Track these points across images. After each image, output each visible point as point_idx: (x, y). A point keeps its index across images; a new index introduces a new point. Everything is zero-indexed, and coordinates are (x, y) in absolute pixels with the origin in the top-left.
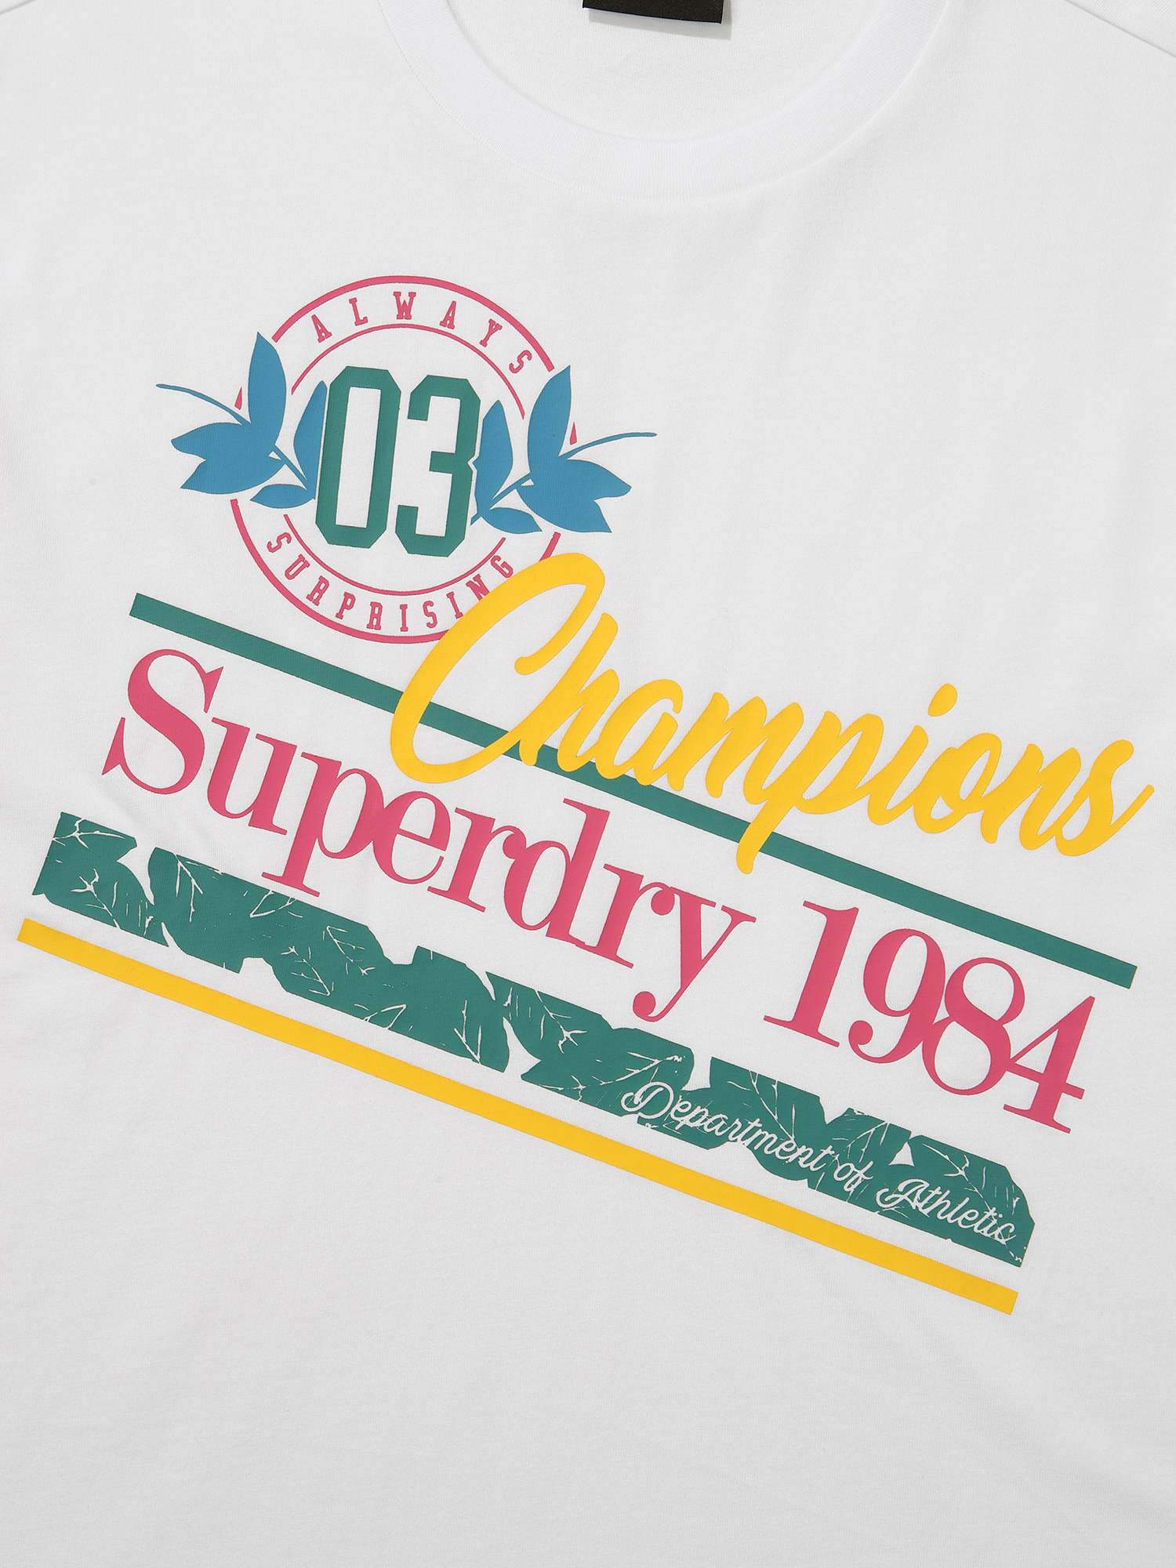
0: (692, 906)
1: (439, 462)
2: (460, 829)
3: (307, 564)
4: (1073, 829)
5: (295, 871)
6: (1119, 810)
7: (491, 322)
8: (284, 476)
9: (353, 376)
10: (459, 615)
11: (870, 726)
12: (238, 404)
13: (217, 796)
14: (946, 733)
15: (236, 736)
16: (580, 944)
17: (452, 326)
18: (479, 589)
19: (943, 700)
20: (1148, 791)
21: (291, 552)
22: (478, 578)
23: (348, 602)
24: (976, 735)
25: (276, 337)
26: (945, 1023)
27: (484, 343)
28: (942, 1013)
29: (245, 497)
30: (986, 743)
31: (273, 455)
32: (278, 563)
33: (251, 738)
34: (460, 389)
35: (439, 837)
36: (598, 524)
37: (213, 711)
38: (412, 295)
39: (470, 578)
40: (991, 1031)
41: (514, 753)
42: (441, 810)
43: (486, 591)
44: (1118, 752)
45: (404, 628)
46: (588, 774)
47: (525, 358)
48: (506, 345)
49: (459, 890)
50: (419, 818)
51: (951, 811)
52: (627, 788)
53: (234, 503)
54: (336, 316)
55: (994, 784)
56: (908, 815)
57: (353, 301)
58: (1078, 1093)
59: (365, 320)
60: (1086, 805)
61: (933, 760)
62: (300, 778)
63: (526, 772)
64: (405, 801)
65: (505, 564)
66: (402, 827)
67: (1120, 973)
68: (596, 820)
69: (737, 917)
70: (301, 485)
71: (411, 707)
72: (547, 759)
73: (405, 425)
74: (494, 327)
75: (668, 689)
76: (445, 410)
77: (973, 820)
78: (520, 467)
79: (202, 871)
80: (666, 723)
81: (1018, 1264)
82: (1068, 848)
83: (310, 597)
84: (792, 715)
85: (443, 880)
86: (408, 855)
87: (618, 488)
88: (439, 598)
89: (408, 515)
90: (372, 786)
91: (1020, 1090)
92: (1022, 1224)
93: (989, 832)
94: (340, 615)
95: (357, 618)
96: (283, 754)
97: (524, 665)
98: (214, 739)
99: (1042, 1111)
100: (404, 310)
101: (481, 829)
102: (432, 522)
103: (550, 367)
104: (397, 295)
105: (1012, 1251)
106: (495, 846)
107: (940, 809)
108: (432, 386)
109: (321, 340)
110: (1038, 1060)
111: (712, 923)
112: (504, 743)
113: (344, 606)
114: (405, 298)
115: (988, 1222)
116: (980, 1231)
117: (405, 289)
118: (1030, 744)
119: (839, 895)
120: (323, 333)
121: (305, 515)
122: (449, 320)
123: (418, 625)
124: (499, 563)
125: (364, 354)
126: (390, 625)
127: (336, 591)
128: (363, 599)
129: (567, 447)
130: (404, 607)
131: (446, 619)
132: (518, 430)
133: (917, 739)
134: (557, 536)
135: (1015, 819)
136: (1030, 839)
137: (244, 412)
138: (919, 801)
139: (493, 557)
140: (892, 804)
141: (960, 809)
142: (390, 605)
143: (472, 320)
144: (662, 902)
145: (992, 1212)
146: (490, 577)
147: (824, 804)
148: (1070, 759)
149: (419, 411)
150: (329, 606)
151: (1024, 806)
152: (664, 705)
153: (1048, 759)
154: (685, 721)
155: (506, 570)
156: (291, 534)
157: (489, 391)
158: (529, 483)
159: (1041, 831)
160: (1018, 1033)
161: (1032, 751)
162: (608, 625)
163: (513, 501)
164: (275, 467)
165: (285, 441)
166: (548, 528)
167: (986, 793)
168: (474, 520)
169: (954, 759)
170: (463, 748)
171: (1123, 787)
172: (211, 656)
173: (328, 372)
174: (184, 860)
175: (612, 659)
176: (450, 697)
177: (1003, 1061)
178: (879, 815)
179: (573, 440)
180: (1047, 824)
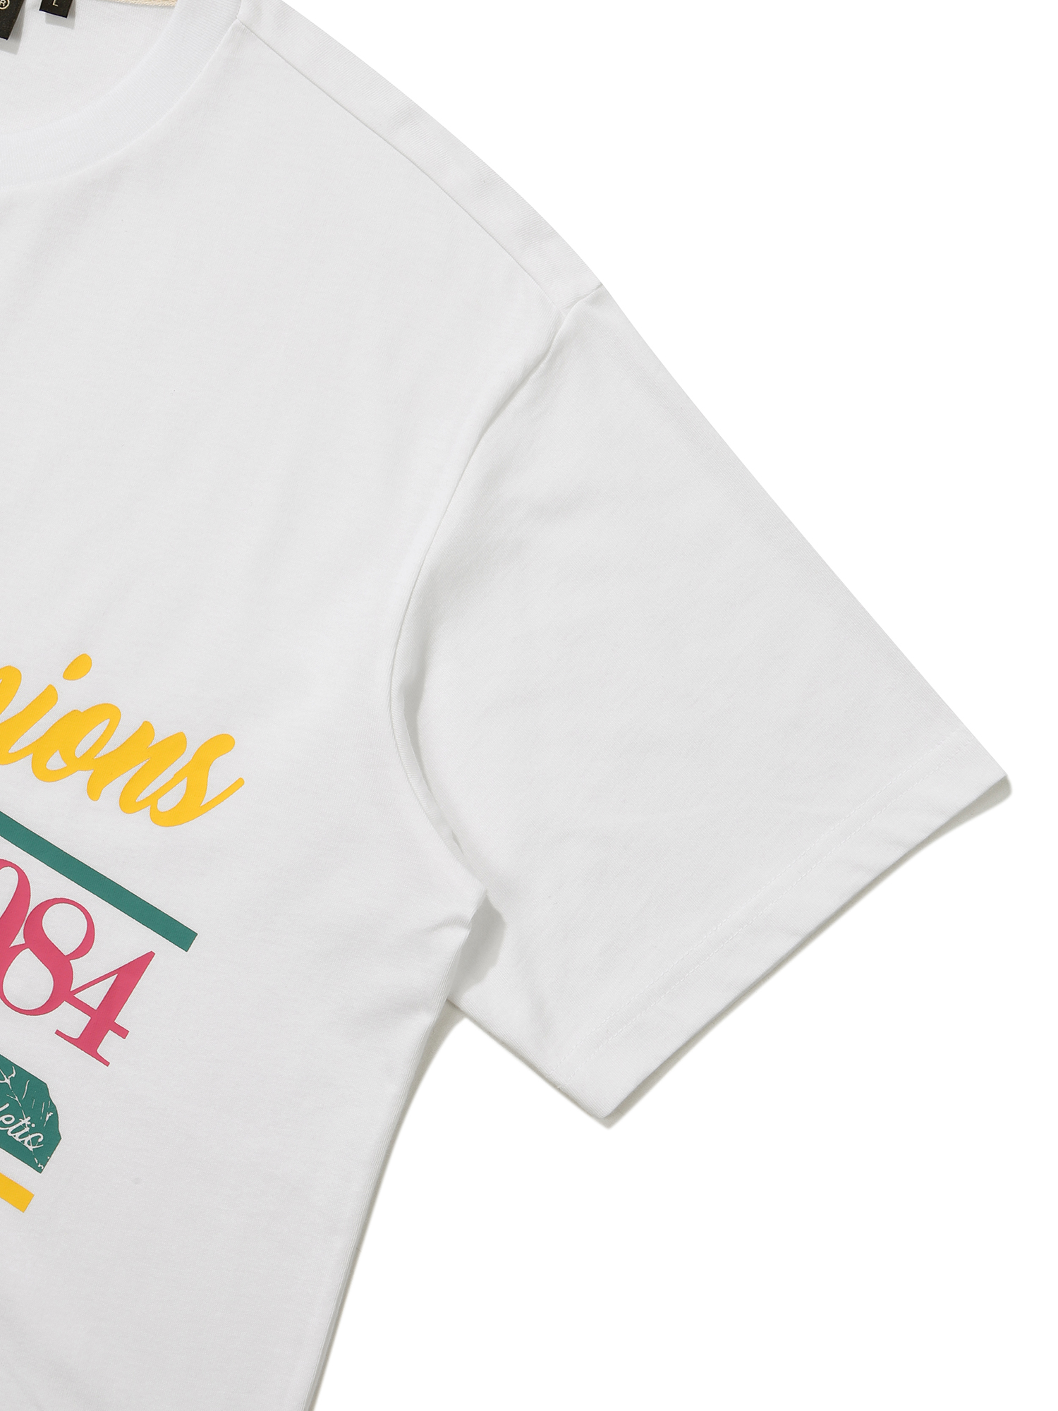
4: (167, 803)
6: (211, 794)
14: (74, 696)
19: (78, 667)
20: (239, 783)
24: (101, 703)
26: (20, 948)
28: (19, 939)
30: (109, 713)
40: (59, 964)
44: (221, 744)
51: (65, 765)
55: (107, 749)
56: (26, 762)
58: (123, 1033)
60: (183, 784)
61: (58, 718)
67: (181, 936)
77: (82, 777)
81: (40, 1170)
82: (159, 818)
91: (72, 1020)
92: (51, 1136)
93: (93, 791)
99: (89, 1042)
105: (37, 1158)
107: (55, 762)
110: (94, 997)
115: (21, 1129)
116: (12, 1135)
118: (146, 722)
133: (48, 697)
135: (117, 784)
136: (128, 803)
138: (39, 752)
140: (14, 749)
141: (73, 765)
145: (26, 1121)
148: (178, 741)
151: (130, 774)
153: (158, 738)
159: (139, 799)
160: (82, 970)
161: (146, 728)
167: (99, 756)
169: (77, 720)
171: (219, 775)
177: (63, 992)
180: (146, 794)
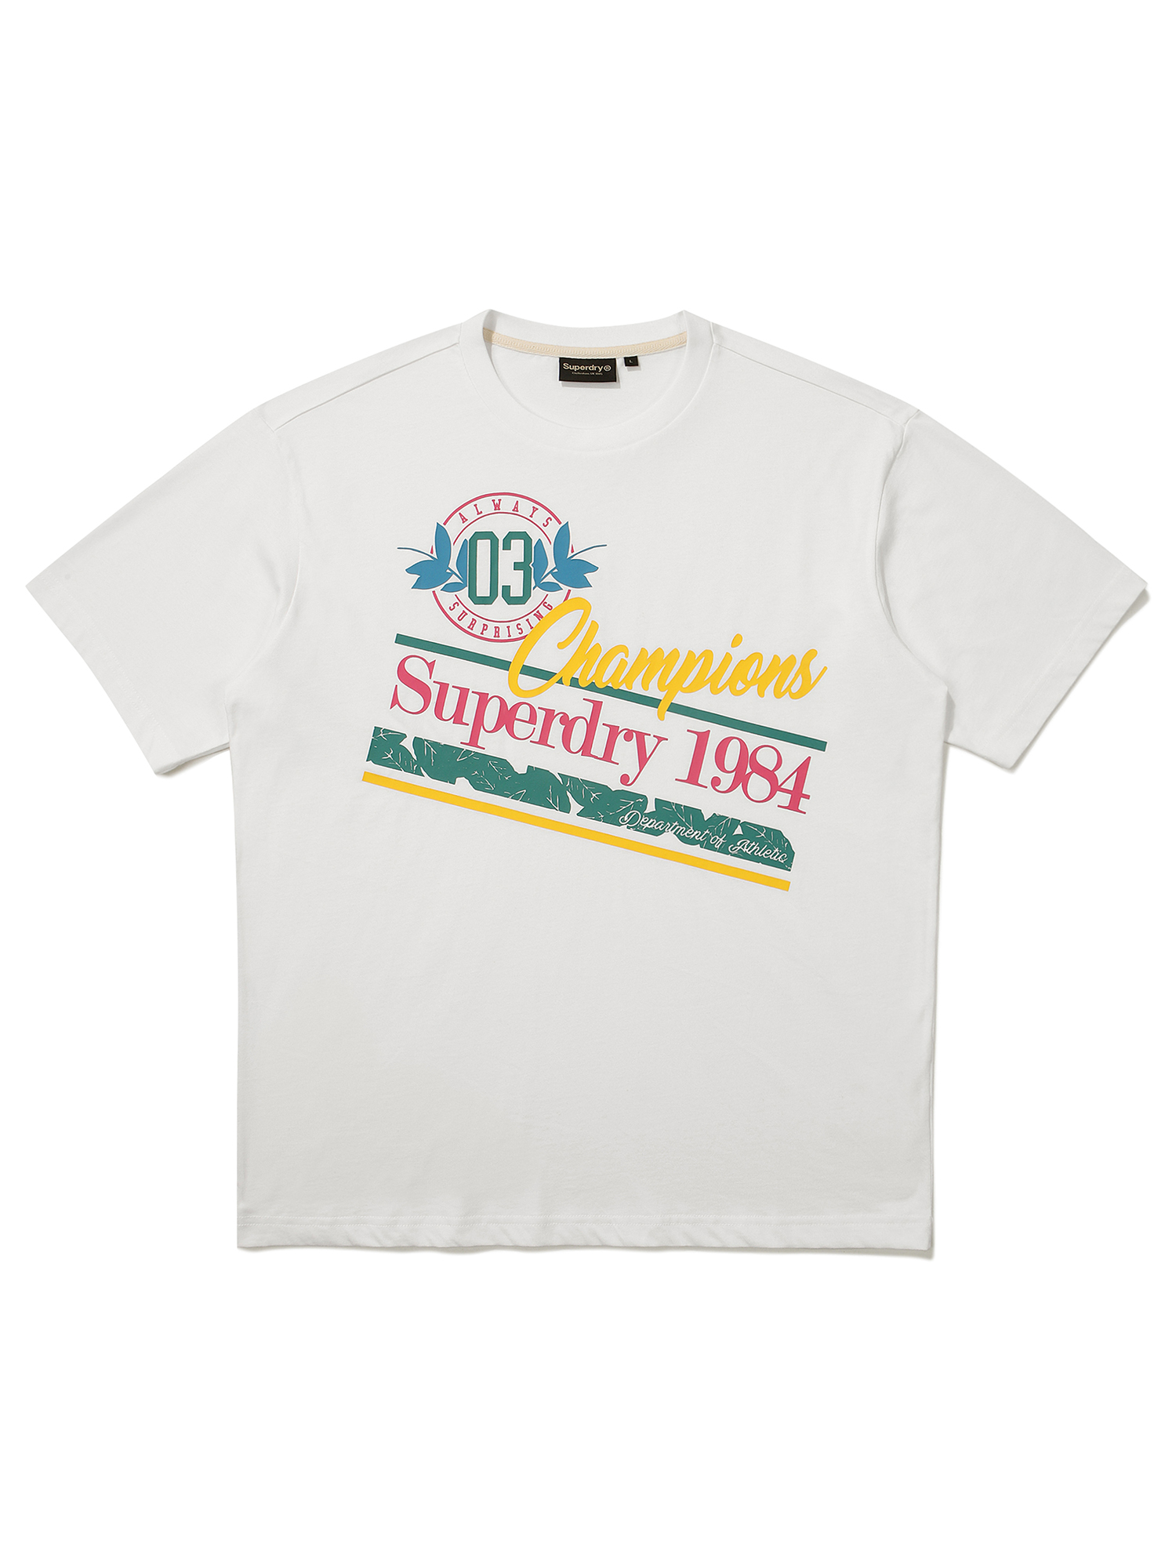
0: (641, 737)
1: (517, 566)
2: (541, 716)
3: (467, 614)
4: (795, 689)
5: (474, 740)
6: (813, 678)
7: (534, 507)
8: (454, 579)
9: (479, 535)
10: (532, 628)
11: (707, 655)
12: (432, 552)
13: (438, 713)
14: (739, 654)
15: (444, 688)
16: (596, 757)
17: (517, 511)
18: (539, 616)
19: (737, 640)
20: (825, 668)
21: (459, 609)
22: (538, 612)
23: (485, 627)
24: (752, 653)
25: (445, 524)
26: (750, 774)
27: (531, 516)
28: (749, 770)
29: (438, 589)
30: (757, 656)
31: (448, 571)
32: (454, 615)
33: (450, 687)
34: (524, 536)
35: (532, 720)
36: (586, 584)
37: (433, 679)
38: (500, 500)
39: (535, 612)
40: (769, 775)
41: (560, 682)
42: (532, 708)
43: (542, 617)
44: (811, 654)
45: (510, 636)
46: (592, 687)
47: (549, 521)
48: (541, 516)
49: (543, 740)
50: (523, 713)
51: (745, 686)
52: (609, 691)
53: (434, 592)
54: (469, 512)
55: (761, 673)
56: (727, 690)
57: (475, 505)
58: (808, 797)
59: (481, 512)
60: (800, 678)
61: (735, 666)
62: (472, 702)
63: (566, 689)
64: (516, 706)
65: (549, 605)
66: (517, 717)
67: (820, 745)
68: (597, 706)
69: (660, 739)
70: (460, 581)
71: (516, 668)
72: (574, 683)
73: (502, 553)
74: (535, 509)
75: (623, 649)
76: (518, 545)
77: (754, 689)
78: (551, 565)
79: (435, 744)
80: (623, 663)
81: (790, 870)
82: (794, 696)
83: (469, 627)
84: (675, 653)
85: (536, 737)
86: (520, 728)
87: (594, 569)
88: (523, 623)
89: (507, 589)
90: (503, 702)
91: (784, 798)
92: (790, 854)
93: (761, 694)
94: (482, 633)
95: (490, 633)
96: (464, 693)
97: (561, 646)
98: (435, 690)
99: (794, 806)
100: (497, 507)
101: (550, 715)
102: (517, 591)
103: (560, 523)
104: (493, 501)
105: (786, 865)
106: (556, 723)
107: (740, 686)
108: (512, 536)
109: (464, 522)
110: (790, 785)
111: (650, 743)
112: (556, 678)
113: (484, 629)
114: (497, 502)
115: (776, 854)
116: (773, 858)
117: (496, 498)
118: (775, 655)
119: (702, 726)
120: (464, 520)
121: (464, 594)
122: (516, 509)
123: (515, 634)
124: (546, 605)
125: (482, 526)
126: (503, 635)
127: (480, 623)
128: (491, 626)
129: (570, 554)
130: (508, 627)
131: (526, 630)
132: (549, 550)
133: (728, 658)
134: (569, 591)
135: (771, 687)
136: (778, 694)
137: (435, 555)
138: (731, 683)
139: (543, 603)
140: (720, 686)
141: (748, 685)
142: (503, 627)
143: (525, 507)
144: (628, 737)
145: (777, 850)
146: (543, 610)
147: (692, 688)
148: (792, 659)
149: (507, 546)
150: (477, 630)
151: (774, 681)
152: (622, 655)
153: (782, 661)
154: (631, 660)
155: (550, 607)
156: (459, 602)
157: (535, 535)
158: (556, 570)
159: (782, 690)
160: (781, 775)
161: (776, 658)
162: (594, 626)
163: (550, 579)
164: (449, 576)
165: (453, 565)
166: (565, 588)
167: (758, 677)
168: (534, 588)
169: (744, 664)
170: (538, 682)
171: (814, 669)
172: (430, 656)
173: (468, 535)
174: (427, 741)
175: (598, 639)
176: (531, 662)
177: (775, 787)
178: (715, 691)
179: (572, 551)
180: (784, 687)
